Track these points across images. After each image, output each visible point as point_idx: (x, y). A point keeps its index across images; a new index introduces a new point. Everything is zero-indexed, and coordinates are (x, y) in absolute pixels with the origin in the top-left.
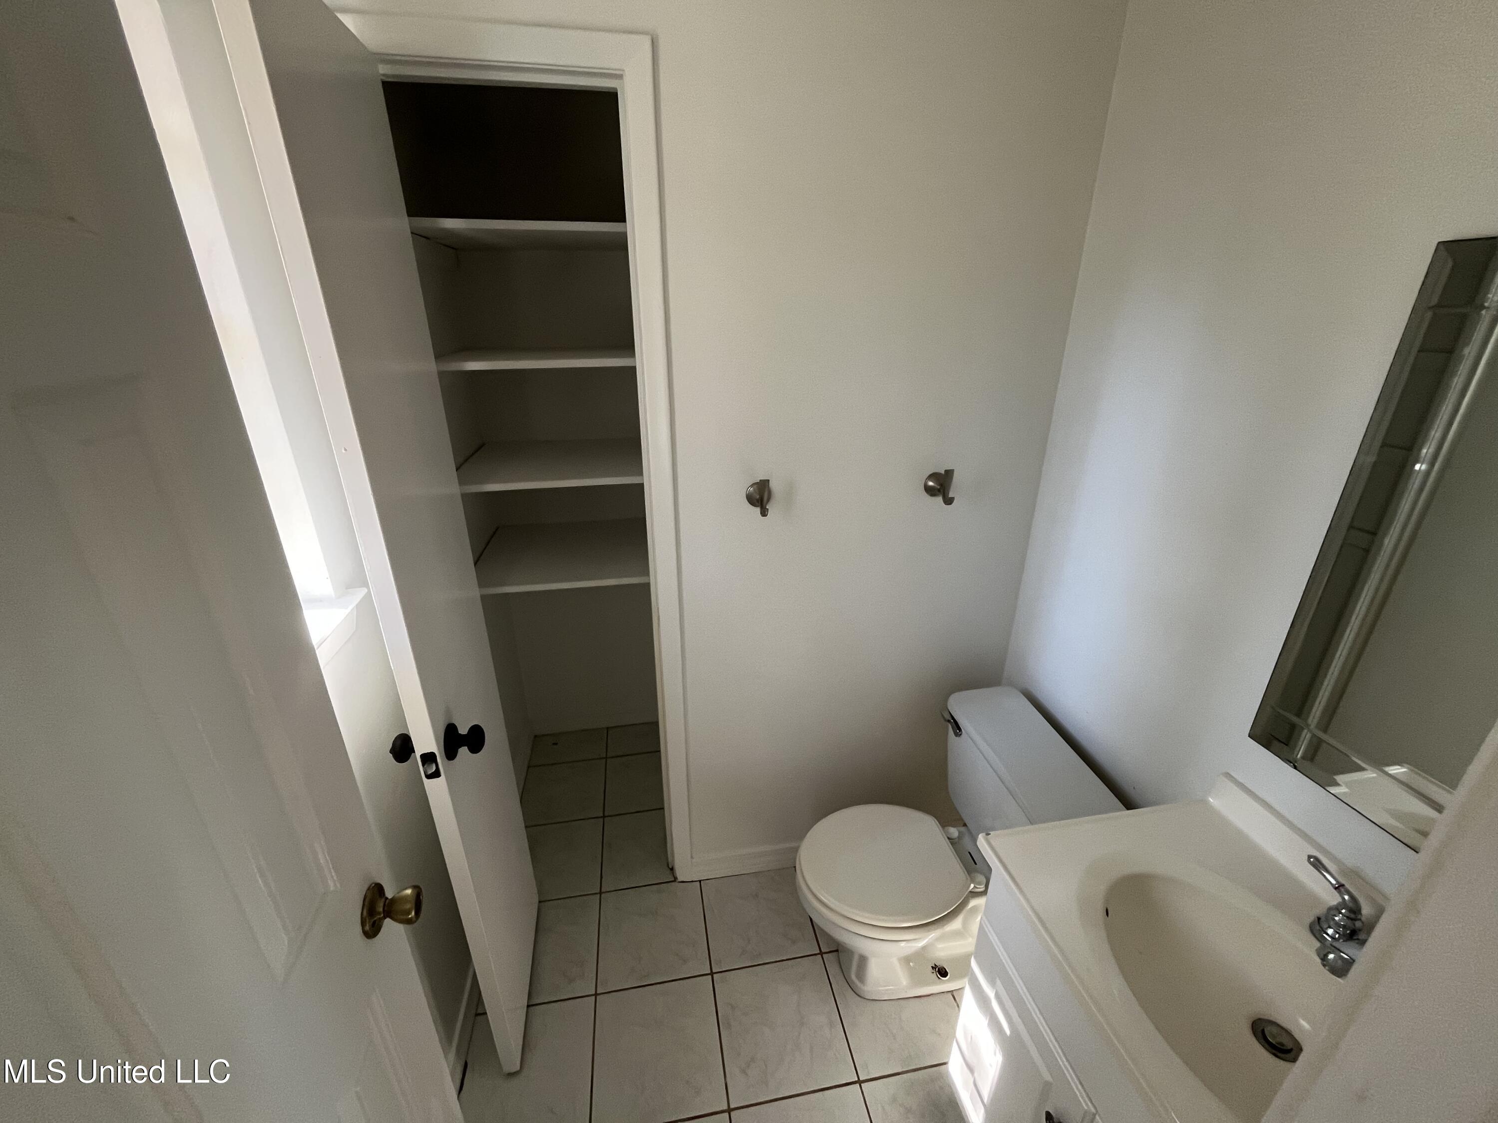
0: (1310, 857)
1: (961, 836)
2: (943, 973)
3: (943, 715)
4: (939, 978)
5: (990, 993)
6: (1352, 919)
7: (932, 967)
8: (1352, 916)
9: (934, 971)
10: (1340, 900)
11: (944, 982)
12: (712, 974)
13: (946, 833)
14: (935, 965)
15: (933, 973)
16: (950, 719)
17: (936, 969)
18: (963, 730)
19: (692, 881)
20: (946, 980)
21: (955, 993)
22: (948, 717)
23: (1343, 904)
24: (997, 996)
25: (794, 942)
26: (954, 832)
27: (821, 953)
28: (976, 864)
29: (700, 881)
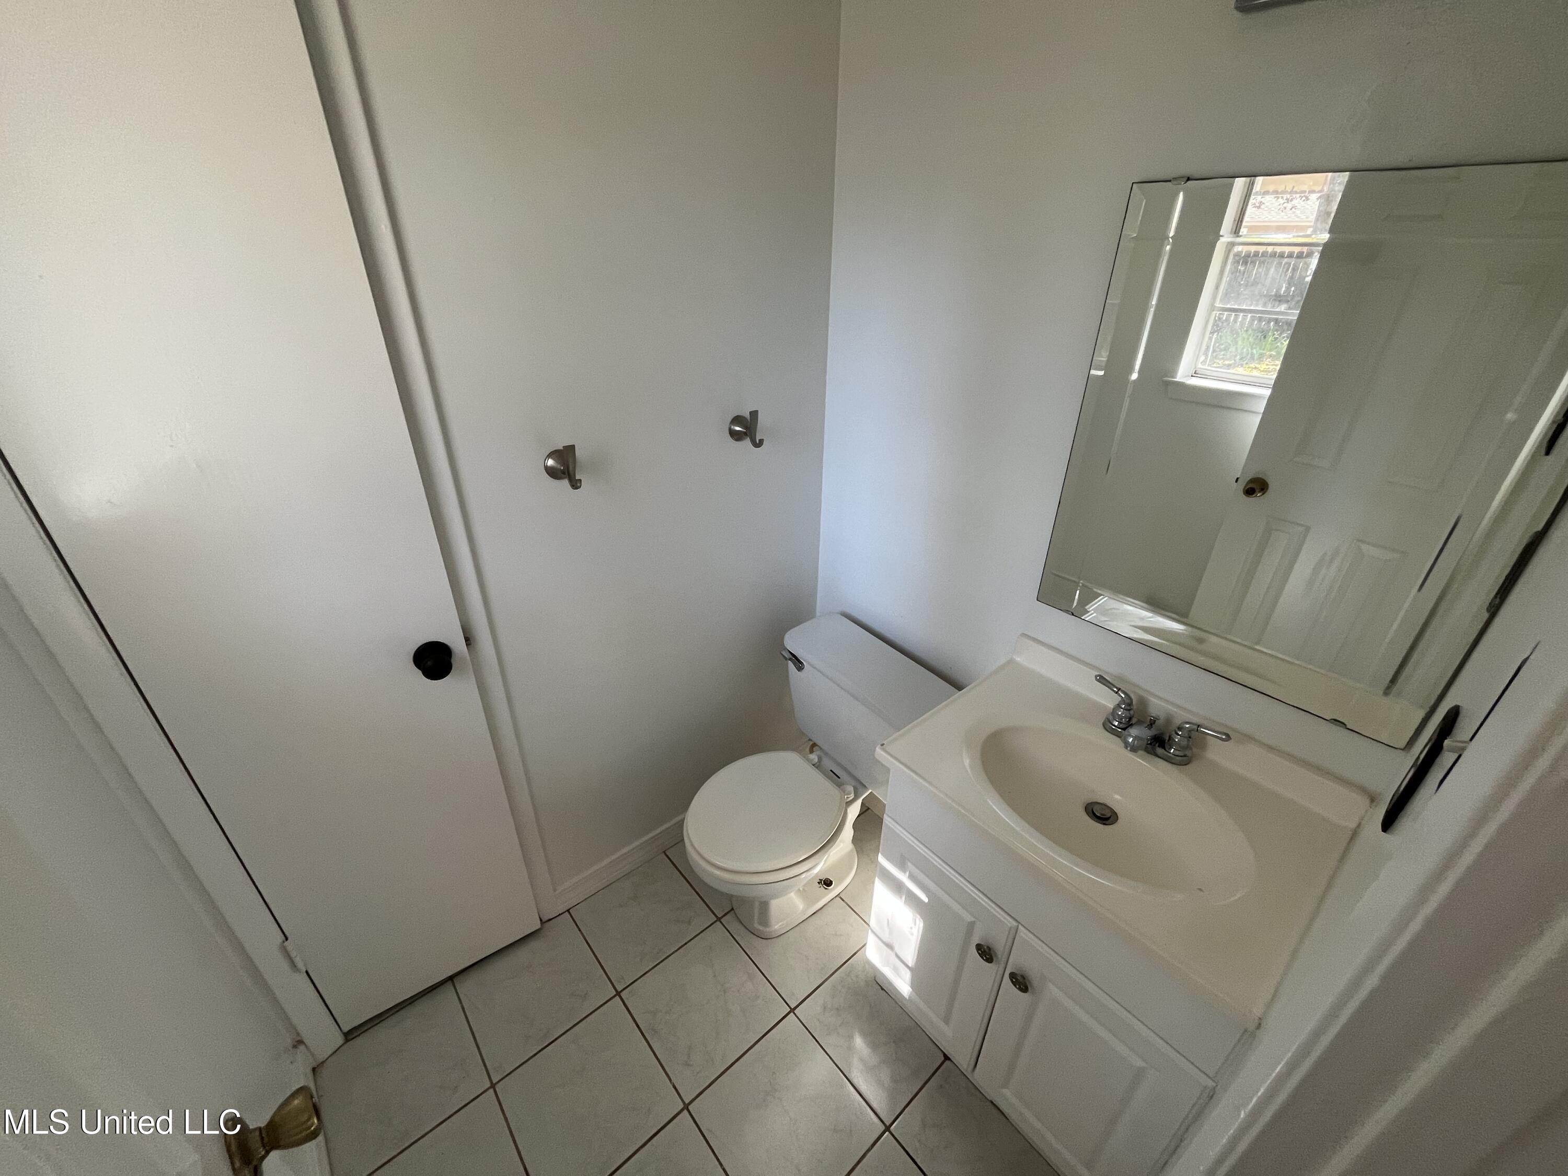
0: (1096, 677)
1: (820, 758)
2: (828, 883)
3: (782, 654)
4: (826, 889)
5: (903, 877)
6: (1129, 710)
7: (818, 882)
8: (1129, 708)
9: (821, 885)
10: (1120, 699)
11: (832, 890)
12: (618, 994)
13: (808, 760)
14: (820, 880)
15: (820, 887)
16: (791, 657)
17: (821, 882)
18: (804, 663)
19: (560, 915)
20: (833, 887)
21: (841, 895)
22: (787, 655)
23: (1123, 700)
24: (912, 877)
25: (689, 923)
26: (814, 757)
27: (719, 919)
28: (839, 778)
29: (568, 911)
